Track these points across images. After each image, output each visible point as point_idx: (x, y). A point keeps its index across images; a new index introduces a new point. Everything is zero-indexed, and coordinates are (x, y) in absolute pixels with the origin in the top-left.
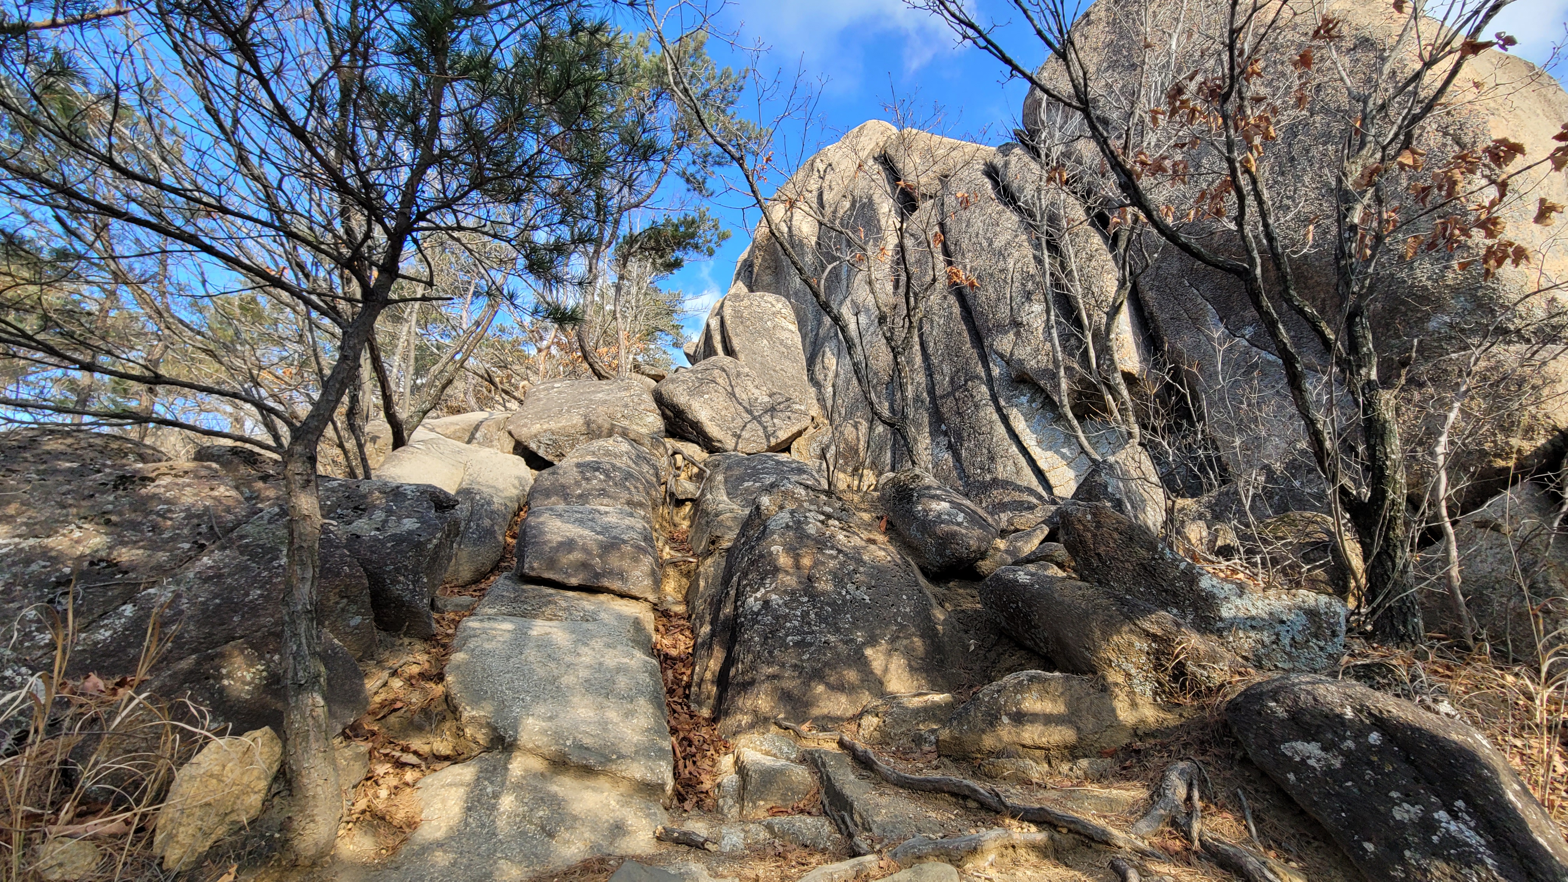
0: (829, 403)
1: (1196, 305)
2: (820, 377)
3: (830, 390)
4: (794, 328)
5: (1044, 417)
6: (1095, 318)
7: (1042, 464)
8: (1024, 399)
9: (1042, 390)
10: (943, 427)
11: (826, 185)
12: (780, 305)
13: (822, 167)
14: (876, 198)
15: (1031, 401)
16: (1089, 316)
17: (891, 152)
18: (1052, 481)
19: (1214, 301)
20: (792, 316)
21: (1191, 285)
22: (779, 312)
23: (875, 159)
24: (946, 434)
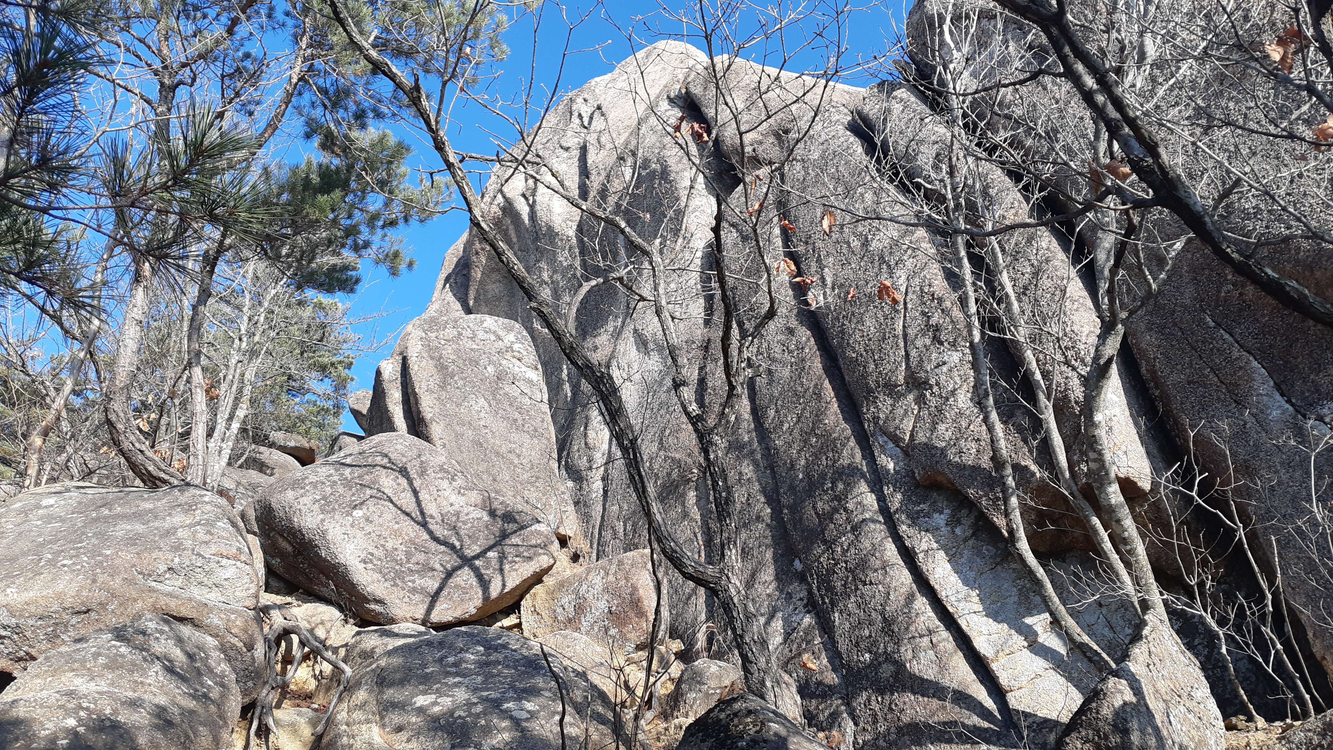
0: (597, 511)
1: (1229, 360)
2: (583, 463)
3: (598, 485)
4: (536, 376)
5: (979, 553)
6: (1057, 378)
7: (982, 645)
8: (940, 519)
9: (971, 505)
10: (798, 565)
11: (592, 138)
12: (511, 337)
13: (586, 111)
14: (671, 162)
15: (954, 521)
16: (1046, 375)
17: (697, 90)
18: (1004, 680)
19: (1263, 357)
20: (531, 356)
21: (1218, 325)
22: (510, 349)
23: (671, 100)
24: (802, 578)
